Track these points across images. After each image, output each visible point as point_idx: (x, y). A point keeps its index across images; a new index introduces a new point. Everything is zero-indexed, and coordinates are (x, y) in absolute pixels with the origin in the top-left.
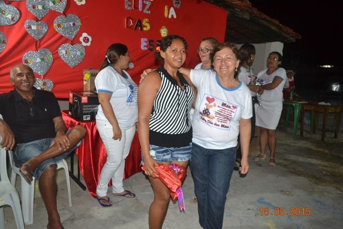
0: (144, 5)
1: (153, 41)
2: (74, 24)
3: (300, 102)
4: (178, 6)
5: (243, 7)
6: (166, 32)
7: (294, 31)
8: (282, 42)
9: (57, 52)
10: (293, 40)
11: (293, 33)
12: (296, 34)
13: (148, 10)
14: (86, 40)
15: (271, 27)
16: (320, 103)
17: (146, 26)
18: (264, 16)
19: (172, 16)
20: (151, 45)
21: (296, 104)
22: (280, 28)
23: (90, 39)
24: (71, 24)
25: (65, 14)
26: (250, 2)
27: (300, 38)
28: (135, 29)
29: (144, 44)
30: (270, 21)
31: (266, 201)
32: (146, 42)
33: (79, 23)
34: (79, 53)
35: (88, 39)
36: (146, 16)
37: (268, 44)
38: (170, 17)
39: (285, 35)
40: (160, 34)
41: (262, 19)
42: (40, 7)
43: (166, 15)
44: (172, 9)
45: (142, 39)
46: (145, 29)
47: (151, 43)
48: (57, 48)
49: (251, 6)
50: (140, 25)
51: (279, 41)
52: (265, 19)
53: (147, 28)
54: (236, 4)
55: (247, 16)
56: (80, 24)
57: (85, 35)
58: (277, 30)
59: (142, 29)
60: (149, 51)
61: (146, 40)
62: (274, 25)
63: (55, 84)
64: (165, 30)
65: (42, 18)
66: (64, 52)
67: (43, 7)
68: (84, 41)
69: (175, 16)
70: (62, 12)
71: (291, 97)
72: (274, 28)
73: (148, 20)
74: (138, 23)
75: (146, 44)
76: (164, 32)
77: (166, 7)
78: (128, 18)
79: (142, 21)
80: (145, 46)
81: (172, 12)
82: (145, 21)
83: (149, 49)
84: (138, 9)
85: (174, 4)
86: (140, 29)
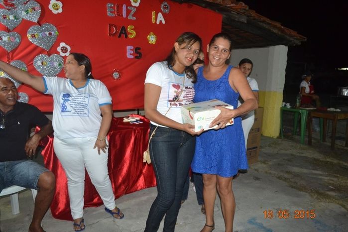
0: (128, 12)
1: (139, 49)
2: (50, 34)
3: (307, 109)
4: (167, 11)
5: (239, 10)
7: (298, 33)
8: (286, 45)
9: (32, 64)
10: (299, 43)
11: (298, 35)
12: (301, 36)
13: (133, 16)
14: (64, 50)
15: (272, 30)
16: (329, 109)
17: (131, 34)
18: (263, 18)
19: (161, 21)
20: (137, 53)
21: (303, 111)
22: (283, 31)
23: (69, 49)
24: (47, 33)
25: (39, 23)
26: (245, 4)
27: (306, 40)
28: (119, 36)
29: (129, 52)
30: (270, 24)
31: (258, 221)
32: (132, 50)
33: (55, 33)
34: (56, 64)
35: (66, 49)
36: (131, 22)
37: (271, 48)
38: (158, 22)
39: (288, 37)
40: (147, 41)
41: (261, 22)
42: (11, 17)
43: (153, 21)
44: (160, 15)
45: (127, 47)
46: (130, 36)
47: (138, 51)
48: (32, 60)
49: (247, 8)
50: (124, 32)
51: (282, 44)
52: (264, 22)
54: (231, 7)
55: (244, 19)
56: (57, 33)
57: (63, 44)
58: (280, 33)
59: (126, 37)
60: (136, 60)
61: (132, 48)
62: (276, 27)
63: (30, 97)
64: (152, 36)
65: (14, 29)
66: (39, 63)
67: (15, 17)
68: (62, 51)
69: (164, 22)
70: (36, 21)
71: (298, 104)
72: (275, 31)
73: (133, 27)
74: (122, 30)
75: (132, 52)
76: (152, 39)
77: (153, 13)
78: (111, 25)
79: (127, 28)
80: (131, 54)
81: (160, 17)
82: (130, 29)
83: (136, 57)
84: (122, 15)
85: (163, 10)
86: (124, 37)
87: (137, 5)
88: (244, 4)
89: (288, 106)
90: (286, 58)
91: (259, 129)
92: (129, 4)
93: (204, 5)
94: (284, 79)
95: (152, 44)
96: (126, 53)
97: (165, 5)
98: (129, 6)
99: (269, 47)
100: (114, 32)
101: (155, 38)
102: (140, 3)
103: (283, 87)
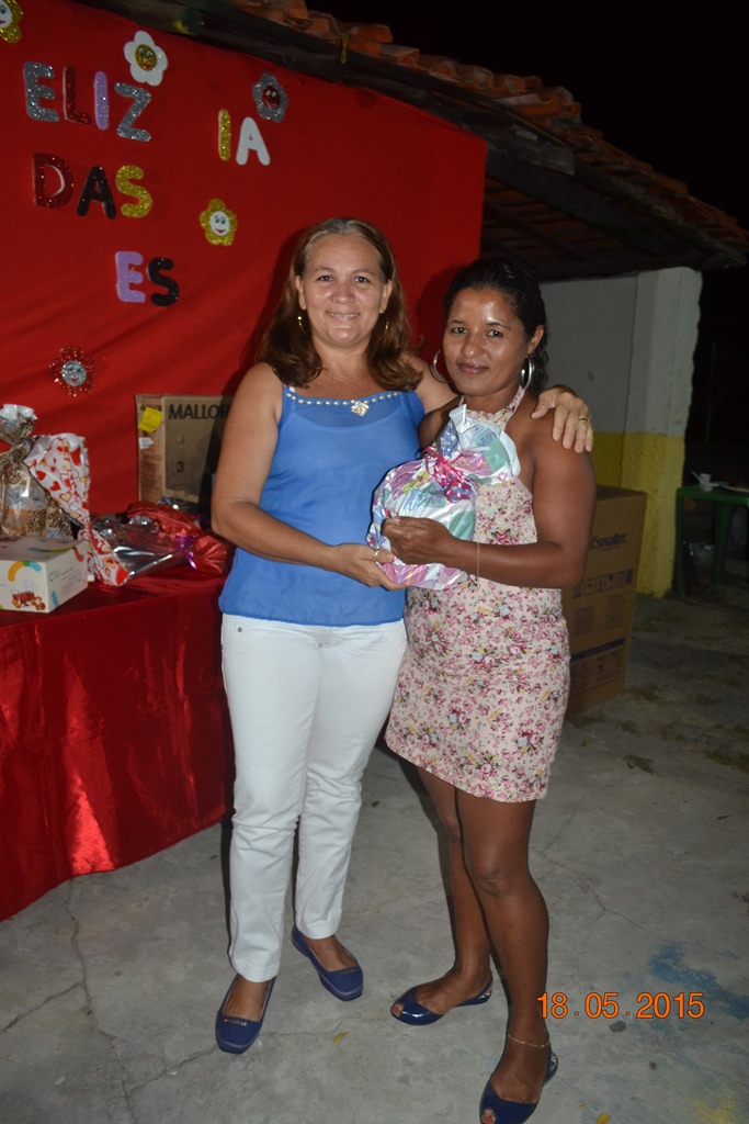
0: (118, 106)
1: (168, 264)
4: (277, 113)
5: (548, 123)
6: (227, 227)
7: (739, 223)
8: (695, 267)
10: (739, 260)
11: (739, 231)
13: (138, 124)
17: (134, 201)
18: (627, 162)
19: (253, 154)
20: (164, 281)
22: (691, 214)
28: (83, 209)
29: (128, 278)
30: (655, 184)
32: (138, 269)
36: (132, 153)
37: (645, 278)
38: (242, 159)
39: (707, 238)
40: (200, 233)
41: (621, 174)
43: (223, 149)
44: (249, 126)
45: (117, 254)
46: (127, 210)
47: (164, 272)
49: (577, 120)
50: (100, 189)
51: (685, 264)
52: (633, 176)
53: (141, 205)
54: (518, 109)
55: (564, 163)
58: (681, 221)
59: (113, 211)
60: (157, 309)
61: (137, 258)
62: (670, 197)
64: (221, 214)
69: (264, 158)
72: (668, 212)
73: (138, 173)
74: (91, 184)
75: (138, 278)
76: (219, 225)
77: (223, 115)
78: (42, 160)
79: (114, 175)
80: (133, 287)
81: (251, 139)
82: (126, 176)
83: (155, 299)
84: (91, 118)
85: (261, 106)
86: (104, 211)
87: (154, 77)
88: (569, 98)
89: (705, 480)
90: (696, 315)
91: (630, 573)
92: (120, 72)
93: (420, 94)
94: (689, 389)
95: (220, 246)
96: (113, 280)
97: (271, 89)
98: (121, 81)
99: (636, 275)
100: (60, 190)
101: (232, 222)
102: (166, 73)
103: (684, 416)
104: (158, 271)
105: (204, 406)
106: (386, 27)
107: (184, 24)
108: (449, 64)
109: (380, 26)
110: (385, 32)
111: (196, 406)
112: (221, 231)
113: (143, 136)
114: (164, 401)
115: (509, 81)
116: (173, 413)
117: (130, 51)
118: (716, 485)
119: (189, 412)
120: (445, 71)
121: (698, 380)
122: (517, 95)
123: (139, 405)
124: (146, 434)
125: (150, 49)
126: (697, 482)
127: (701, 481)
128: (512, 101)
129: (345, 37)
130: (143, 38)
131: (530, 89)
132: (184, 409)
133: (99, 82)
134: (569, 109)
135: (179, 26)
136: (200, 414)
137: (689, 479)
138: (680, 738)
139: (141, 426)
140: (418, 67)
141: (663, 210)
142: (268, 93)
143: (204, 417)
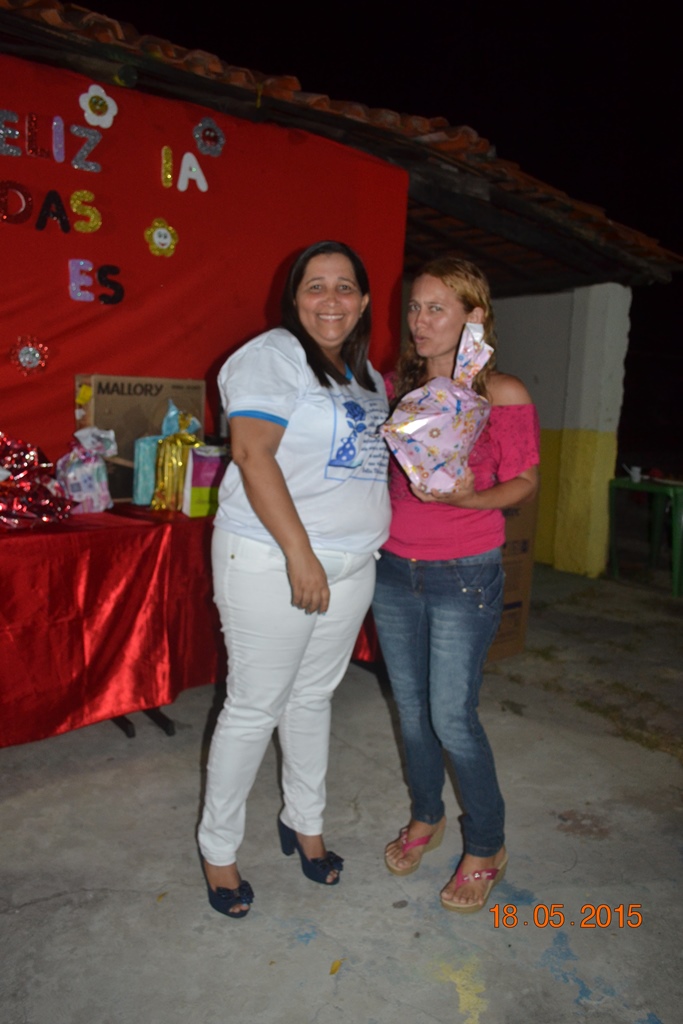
0: (73, 144)
1: (115, 270)
4: (216, 151)
5: (463, 157)
6: (169, 241)
7: (661, 244)
8: (624, 282)
10: (664, 276)
11: (660, 250)
12: (670, 253)
13: (92, 157)
15: (577, 229)
17: (85, 219)
18: (543, 190)
19: (192, 183)
20: (107, 284)
22: (612, 235)
26: (481, 135)
28: (41, 226)
29: (79, 281)
30: (572, 209)
32: (89, 274)
36: (83, 180)
37: (579, 293)
38: (182, 186)
39: (631, 258)
40: (145, 245)
41: (541, 201)
43: (166, 179)
44: (189, 160)
45: (70, 263)
46: (80, 227)
47: (111, 277)
49: (491, 153)
50: (53, 208)
51: (615, 280)
52: (548, 201)
53: (90, 222)
54: (432, 145)
55: (480, 190)
58: (602, 242)
59: (67, 227)
60: (103, 307)
61: (84, 264)
62: (588, 222)
64: (163, 231)
69: (203, 186)
72: (588, 234)
73: (89, 196)
74: (47, 204)
75: (87, 281)
76: (162, 239)
77: (166, 153)
79: (68, 200)
80: (83, 288)
81: (191, 170)
82: (79, 201)
83: (101, 297)
84: (50, 154)
85: (200, 143)
86: (60, 227)
87: (106, 121)
88: (474, 136)
89: (636, 474)
90: (626, 325)
91: (525, 543)
92: (76, 116)
93: (339, 133)
94: (621, 391)
95: (161, 257)
96: (67, 283)
97: (210, 130)
98: (77, 124)
99: (572, 291)
100: (22, 210)
101: (173, 236)
102: (116, 119)
103: (616, 415)
104: (105, 275)
105: (130, 385)
106: (295, 78)
107: (121, 78)
108: (359, 108)
109: (288, 77)
110: (294, 82)
111: (123, 385)
112: (163, 245)
113: (92, 167)
114: (94, 379)
115: (417, 122)
116: (101, 389)
117: (84, 101)
118: (646, 477)
119: (117, 389)
120: (357, 113)
121: (629, 383)
122: (427, 133)
123: (77, 383)
124: (80, 407)
125: (101, 99)
126: (628, 475)
127: (632, 473)
128: (426, 138)
129: (260, 87)
130: (96, 90)
131: (436, 129)
132: (111, 386)
133: (57, 124)
134: (477, 144)
135: (117, 79)
136: (126, 390)
137: (621, 472)
138: (560, 690)
139: (79, 401)
140: (331, 111)
141: (583, 232)
142: (207, 133)
143: (129, 393)
